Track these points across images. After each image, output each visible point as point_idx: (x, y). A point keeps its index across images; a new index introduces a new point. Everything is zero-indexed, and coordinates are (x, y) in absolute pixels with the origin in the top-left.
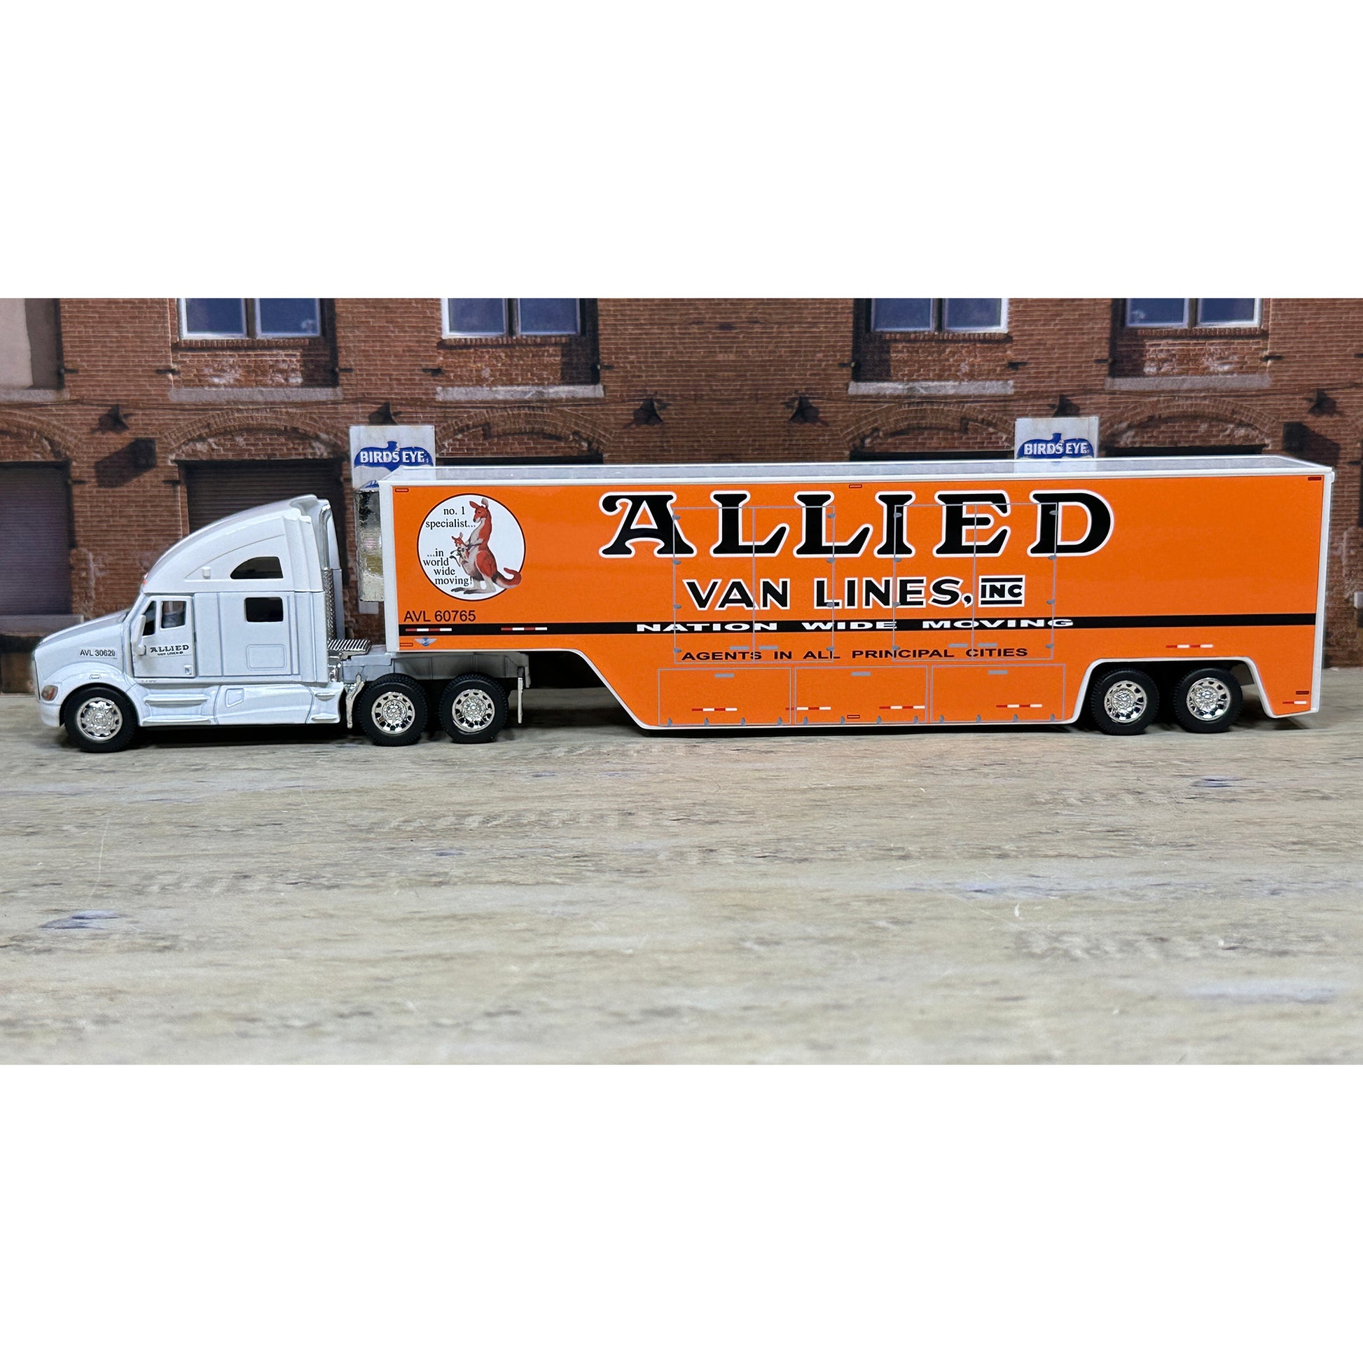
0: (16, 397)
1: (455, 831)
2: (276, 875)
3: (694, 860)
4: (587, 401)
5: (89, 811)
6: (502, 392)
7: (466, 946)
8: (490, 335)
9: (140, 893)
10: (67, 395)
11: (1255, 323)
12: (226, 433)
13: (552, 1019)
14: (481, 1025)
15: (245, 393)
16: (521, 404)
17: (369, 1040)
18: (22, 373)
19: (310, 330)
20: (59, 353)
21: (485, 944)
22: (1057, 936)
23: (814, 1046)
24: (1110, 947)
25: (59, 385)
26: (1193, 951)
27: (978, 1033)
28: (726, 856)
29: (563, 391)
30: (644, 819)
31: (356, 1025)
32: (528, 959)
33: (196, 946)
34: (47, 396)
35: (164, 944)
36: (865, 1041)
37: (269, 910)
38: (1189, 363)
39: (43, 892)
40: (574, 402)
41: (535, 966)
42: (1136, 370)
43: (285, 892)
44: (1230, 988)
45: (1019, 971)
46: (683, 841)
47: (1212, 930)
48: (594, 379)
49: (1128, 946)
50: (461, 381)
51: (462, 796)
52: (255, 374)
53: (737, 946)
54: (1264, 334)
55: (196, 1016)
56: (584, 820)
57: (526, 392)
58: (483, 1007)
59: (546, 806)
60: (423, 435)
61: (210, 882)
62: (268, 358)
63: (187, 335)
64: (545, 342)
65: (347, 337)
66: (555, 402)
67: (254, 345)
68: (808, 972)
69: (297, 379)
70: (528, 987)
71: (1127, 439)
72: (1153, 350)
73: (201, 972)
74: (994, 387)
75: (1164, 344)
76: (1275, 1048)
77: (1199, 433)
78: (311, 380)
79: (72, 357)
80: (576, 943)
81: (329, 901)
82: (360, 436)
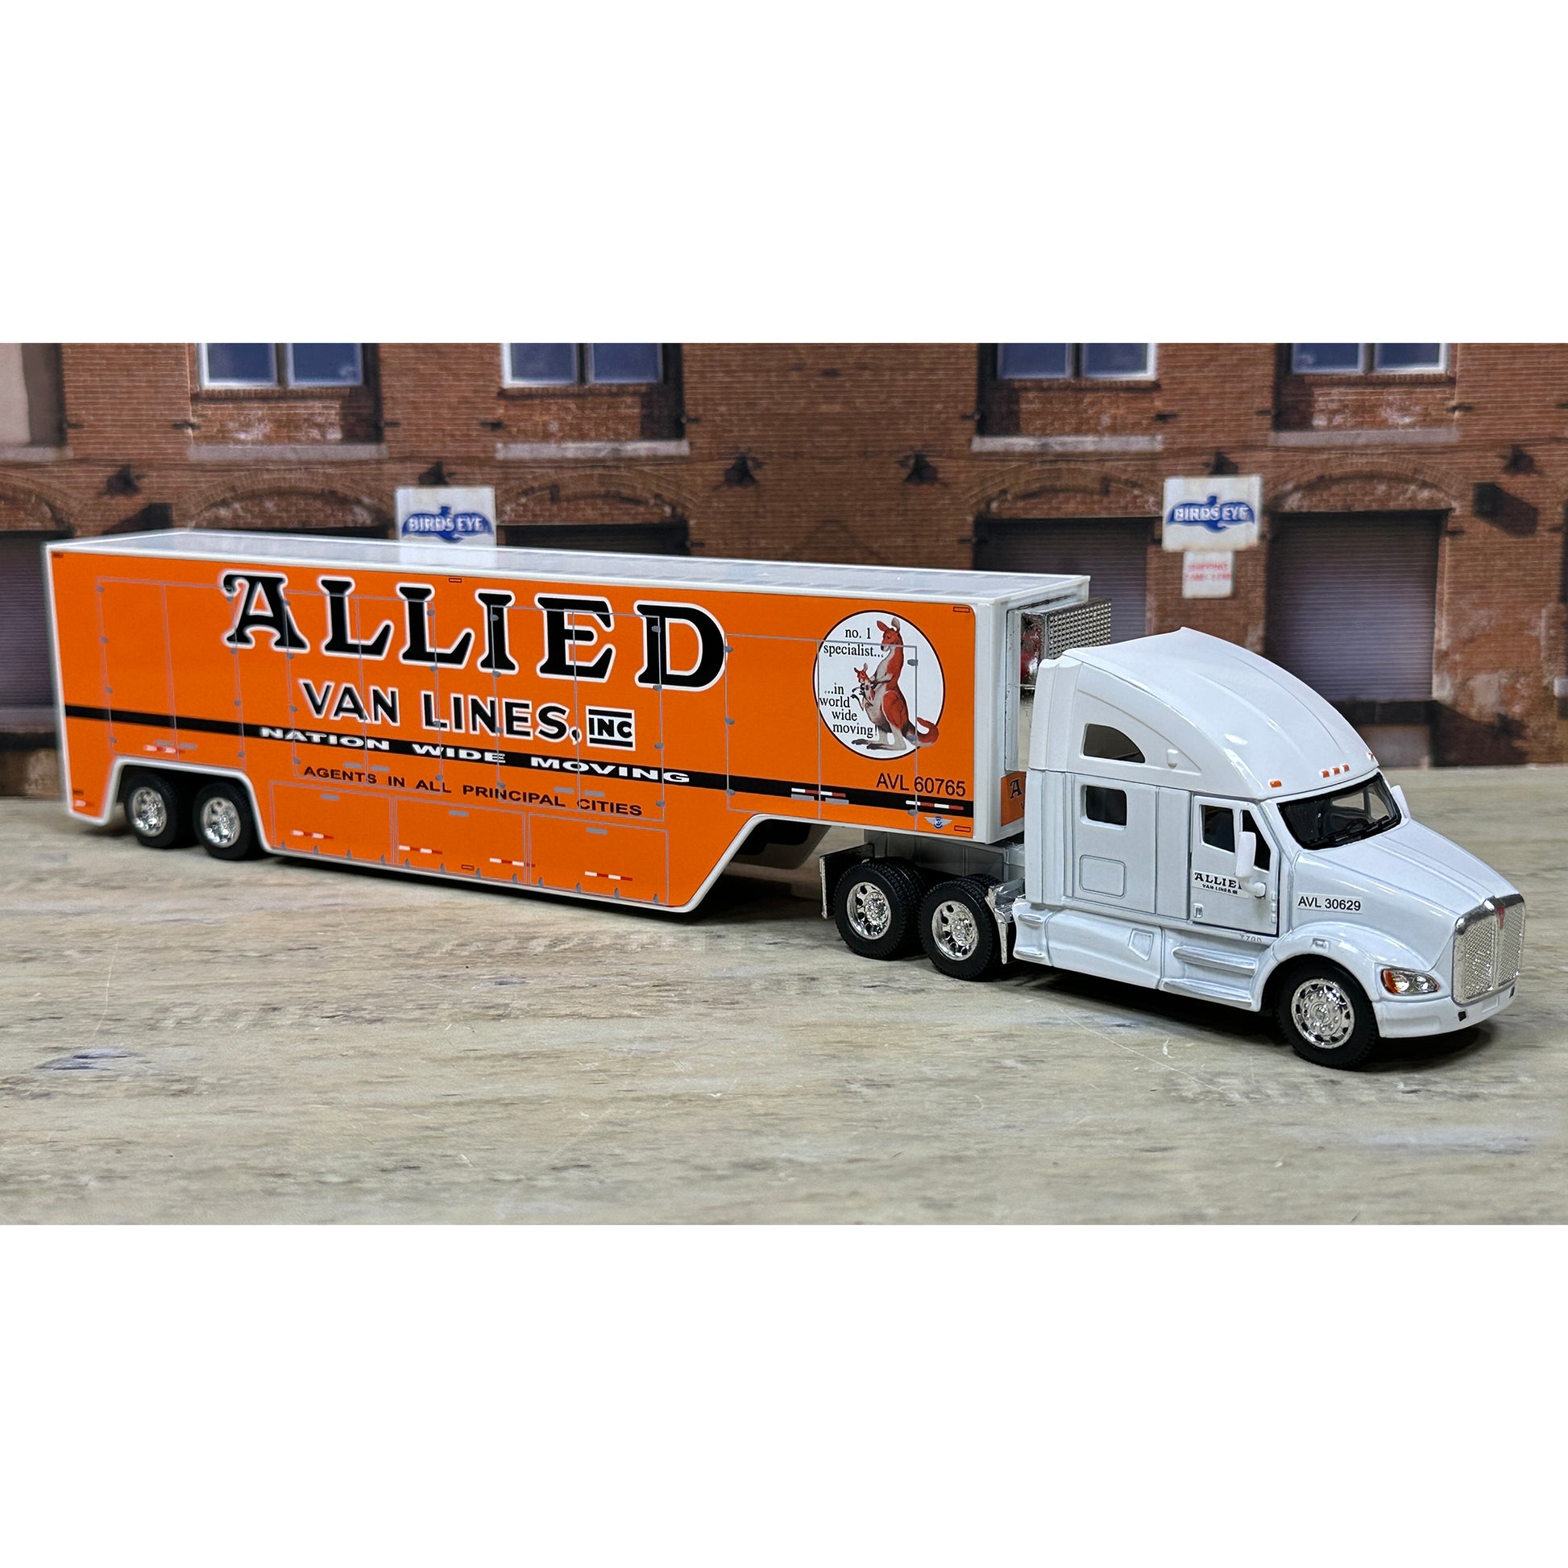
0: (12, 455)
1: (517, 956)
2: (310, 1007)
3: (793, 990)
4: (670, 459)
5: (95, 934)
6: (572, 449)
7: (530, 1089)
8: (558, 383)
9: (152, 1028)
10: (69, 453)
11: (1440, 368)
12: (254, 496)
13: (628, 1174)
14: (545, 1181)
15: (276, 451)
16: (594, 462)
17: (416, 1198)
18: (18, 429)
19: (349, 378)
20: (60, 405)
21: (551, 1087)
22: (1211, 1078)
23: (930, 1204)
24: (1273, 1090)
25: (60, 442)
26: (1368, 1095)
27: (1119, 1189)
29: (642, 448)
30: (736, 943)
31: (401, 1180)
32: (600, 1104)
33: (217, 1089)
34: (48, 454)
35: (181, 1088)
36: (989, 1199)
37: (304, 1048)
38: (1365, 413)
39: (41, 1027)
40: (655, 460)
41: (609, 1112)
42: (1303, 423)
43: (320, 1027)
44: (1411, 1137)
45: (1165, 1117)
48: (678, 433)
49: (1293, 1089)
50: (525, 436)
51: (526, 916)
52: (286, 428)
53: (842, 1089)
54: (1450, 381)
55: (216, 1170)
56: (666, 943)
57: (601, 449)
58: (547, 1160)
60: (480, 499)
61: (234, 1015)
62: (301, 409)
63: (208, 384)
64: (621, 391)
65: (392, 385)
66: (633, 461)
67: (286, 396)
68: (924, 1118)
69: (335, 434)
70: (600, 1136)
71: (1293, 503)
72: (1323, 399)
73: (222, 1120)
74: (1139, 443)
75: (1336, 393)
76: (1462, 1206)
77: (1378, 496)
78: (351, 436)
79: (76, 410)
80: (656, 1086)
81: (371, 1037)
82: (409, 500)
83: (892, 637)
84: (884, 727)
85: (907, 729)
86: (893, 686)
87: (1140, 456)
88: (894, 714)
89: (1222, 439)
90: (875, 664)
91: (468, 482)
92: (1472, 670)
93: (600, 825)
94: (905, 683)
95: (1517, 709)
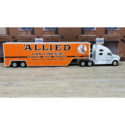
0: (5, 35)
1: (45, 76)
2: (29, 79)
3: (67, 78)
4: (57, 36)
5: (12, 73)
6: (49, 35)
7: (47, 86)
8: (48, 30)
9: (17, 81)
10: (9, 35)
11: (118, 30)
12: (24, 39)
13: (55, 93)
14: (49, 93)
15: (26, 35)
16: (51, 36)
17: (38, 95)
18: (5, 33)
19: (32, 30)
20: (9, 31)
21: (49, 86)
22: (101, 86)
23: (79, 95)
24: (106, 87)
25: (9, 34)
26: (114, 87)
27: (94, 94)
28: (70, 78)
29: (55, 35)
30: (63, 75)
31: (37, 93)
32: (53, 87)
33: (22, 86)
34: (8, 35)
35: (19, 86)
36: (84, 95)
37: (29, 83)
38: (112, 33)
39: (8, 81)
40: (56, 36)
41: (53, 88)
42: (107, 34)
43: (30, 81)
44: (117, 91)
45: (98, 89)
46: (66, 77)
47: (115, 85)
48: (58, 34)
49: (108, 87)
50: (45, 34)
51: (46, 72)
52: (27, 34)
53: (72, 86)
54: (119, 31)
55: (23, 92)
56: (57, 75)
57: (51, 35)
58: (49, 92)
59: (53, 73)
60: (42, 39)
61: (23, 80)
62: (28, 32)
63: (20, 30)
64: (53, 31)
65: (35, 30)
66: (54, 36)
67: (26, 31)
68: (78, 89)
69: (30, 34)
70: (53, 90)
71: (106, 40)
72: (109, 32)
73: (23, 88)
74: (94, 35)
75: (110, 31)
76: (122, 96)
77: (113, 40)
78: (32, 34)
79: (10, 32)
80: (57, 86)
81: (34, 82)
82: (36, 39)
83: (83, 46)
84: (82, 52)
85: (84, 52)
86: (83, 49)
87: (94, 36)
88: (83, 51)
89: (101, 35)
90: (82, 48)
91: (41, 38)
92: (120, 54)
93: (60, 61)
94: (84, 49)
95: (124, 57)
